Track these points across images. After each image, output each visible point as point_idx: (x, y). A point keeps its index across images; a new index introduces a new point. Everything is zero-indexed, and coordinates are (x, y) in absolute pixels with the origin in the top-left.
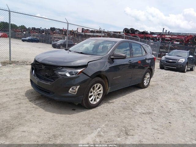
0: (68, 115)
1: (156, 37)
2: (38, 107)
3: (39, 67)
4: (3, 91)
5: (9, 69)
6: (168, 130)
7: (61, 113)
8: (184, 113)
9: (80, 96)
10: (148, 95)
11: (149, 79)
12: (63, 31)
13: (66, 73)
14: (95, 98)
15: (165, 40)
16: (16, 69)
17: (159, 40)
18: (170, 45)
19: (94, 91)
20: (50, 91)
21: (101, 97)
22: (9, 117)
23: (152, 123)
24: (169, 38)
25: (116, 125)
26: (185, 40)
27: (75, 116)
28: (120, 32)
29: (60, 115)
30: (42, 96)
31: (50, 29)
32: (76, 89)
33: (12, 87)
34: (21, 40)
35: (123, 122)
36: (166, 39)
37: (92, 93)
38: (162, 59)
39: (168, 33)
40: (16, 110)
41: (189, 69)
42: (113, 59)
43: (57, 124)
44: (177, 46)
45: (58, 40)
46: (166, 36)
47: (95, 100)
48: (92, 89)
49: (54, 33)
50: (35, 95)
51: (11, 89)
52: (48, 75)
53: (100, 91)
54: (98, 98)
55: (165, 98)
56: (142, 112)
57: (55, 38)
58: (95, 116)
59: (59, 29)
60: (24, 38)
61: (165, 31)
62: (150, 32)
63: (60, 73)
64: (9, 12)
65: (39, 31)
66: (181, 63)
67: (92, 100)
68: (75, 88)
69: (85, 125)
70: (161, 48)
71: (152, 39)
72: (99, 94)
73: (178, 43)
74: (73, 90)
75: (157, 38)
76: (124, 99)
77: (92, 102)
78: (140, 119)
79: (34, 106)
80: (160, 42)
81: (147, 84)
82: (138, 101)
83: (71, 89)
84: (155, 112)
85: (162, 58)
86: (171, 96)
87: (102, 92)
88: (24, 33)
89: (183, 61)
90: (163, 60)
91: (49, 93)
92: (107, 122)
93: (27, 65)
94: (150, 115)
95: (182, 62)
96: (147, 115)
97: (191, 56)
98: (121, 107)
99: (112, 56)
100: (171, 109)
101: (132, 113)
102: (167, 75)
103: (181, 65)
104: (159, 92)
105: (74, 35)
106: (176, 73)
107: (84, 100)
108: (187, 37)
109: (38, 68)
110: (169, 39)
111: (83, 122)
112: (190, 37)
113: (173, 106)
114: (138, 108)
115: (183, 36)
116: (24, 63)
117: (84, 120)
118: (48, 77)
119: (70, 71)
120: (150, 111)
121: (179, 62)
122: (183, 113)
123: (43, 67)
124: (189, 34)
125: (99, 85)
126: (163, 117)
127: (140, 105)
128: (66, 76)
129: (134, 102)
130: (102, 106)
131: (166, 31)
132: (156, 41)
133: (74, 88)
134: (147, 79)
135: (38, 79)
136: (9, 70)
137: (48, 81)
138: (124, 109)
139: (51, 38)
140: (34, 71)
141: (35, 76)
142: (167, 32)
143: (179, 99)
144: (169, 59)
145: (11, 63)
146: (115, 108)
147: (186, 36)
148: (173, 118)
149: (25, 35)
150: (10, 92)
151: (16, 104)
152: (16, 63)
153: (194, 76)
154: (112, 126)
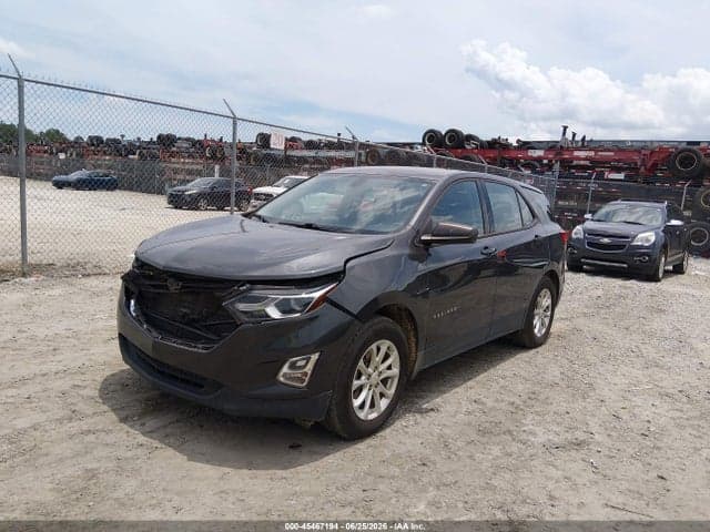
0: (280, 473)
1: (539, 159)
2: (156, 444)
3: (153, 286)
4: (13, 384)
5: (22, 296)
6: (664, 509)
7: (250, 466)
8: (700, 437)
9: (322, 395)
10: (554, 373)
11: (549, 313)
12: (206, 145)
13: (267, 305)
14: (373, 398)
15: (574, 167)
16: (50, 293)
17: (550, 167)
18: (593, 186)
19: (370, 370)
20: (205, 379)
21: (393, 391)
22: (51, 490)
23: (596, 482)
24: (586, 159)
25: (470, 499)
26: (644, 164)
27: (307, 473)
28: (411, 145)
29: (245, 471)
30: (164, 395)
31: (155, 139)
32: (305, 366)
33: (45, 368)
34: (51, 184)
35: (493, 489)
36: (575, 163)
37: (363, 378)
38: (574, 236)
39: (580, 144)
40: (74, 461)
41: (671, 268)
42: (428, 244)
43: (244, 511)
44: (618, 187)
45: (187, 177)
46: (576, 153)
47: (372, 405)
48: (361, 363)
49: (173, 155)
50: (138, 396)
51: (44, 375)
52: (191, 317)
53: (389, 368)
54: (382, 395)
55: (617, 380)
56: (549, 440)
57: (176, 171)
58: (383, 470)
59: (188, 140)
60: (63, 177)
61: (569, 136)
62: (518, 141)
63: (242, 307)
64: (20, 80)
65: (117, 148)
66: (641, 247)
67: (362, 406)
68: (303, 363)
69: (353, 509)
70: (561, 195)
71: (527, 166)
72: (385, 381)
73: (621, 176)
74: (296, 371)
75: (545, 161)
76: (472, 394)
77: (362, 415)
78: (552, 472)
79: (142, 439)
80: (557, 174)
81: (544, 331)
82: (524, 397)
83: (285, 369)
84: (597, 436)
85: (574, 231)
86: (635, 372)
87: (396, 371)
88: (62, 156)
89: (648, 240)
90: (578, 239)
91: (202, 386)
92: (432, 493)
93: (89, 275)
94: (583, 453)
95: (647, 245)
96: (573, 453)
97: (674, 222)
98: (469, 424)
99: (425, 233)
100: (649, 422)
101: (514, 448)
102: (600, 292)
103: (644, 254)
104: (592, 359)
105: (248, 160)
106: (629, 283)
107: (333, 407)
108: (651, 153)
109: (152, 290)
110: (587, 163)
111: (339, 495)
112: (662, 156)
113: (654, 409)
114: (531, 427)
115: (635, 151)
116: (75, 270)
117: (344, 488)
118: (192, 322)
119: (282, 297)
120: (581, 436)
121: (635, 243)
122: (695, 436)
123: (174, 287)
124: (657, 144)
125: (385, 344)
126: (632, 457)
127: (537, 413)
128: (269, 317)
129: (513, 403)
130: (399, 424)
131: (574, 135)
132: (542, 173)
133: (299, 364)
134: (541, 311)
135: (155, 334)
136: (23, 300)
137: (196, 339)
138: (483, 432)
139: (162, 173)
140: (132, 302)
141: (141, 324)
142: (578, 138)
143: (668, 383)
144: (598, 235)
145: (26, 269)
146: (447, 431)
147: (648, 152)
148: (668, 459)
149: (64, 163)
150: (39, 388)
151: (71, 437)
152: (46, 270)
153: (694, 292)
154: (456, 506)
